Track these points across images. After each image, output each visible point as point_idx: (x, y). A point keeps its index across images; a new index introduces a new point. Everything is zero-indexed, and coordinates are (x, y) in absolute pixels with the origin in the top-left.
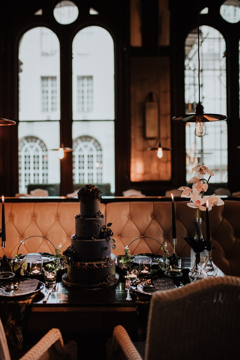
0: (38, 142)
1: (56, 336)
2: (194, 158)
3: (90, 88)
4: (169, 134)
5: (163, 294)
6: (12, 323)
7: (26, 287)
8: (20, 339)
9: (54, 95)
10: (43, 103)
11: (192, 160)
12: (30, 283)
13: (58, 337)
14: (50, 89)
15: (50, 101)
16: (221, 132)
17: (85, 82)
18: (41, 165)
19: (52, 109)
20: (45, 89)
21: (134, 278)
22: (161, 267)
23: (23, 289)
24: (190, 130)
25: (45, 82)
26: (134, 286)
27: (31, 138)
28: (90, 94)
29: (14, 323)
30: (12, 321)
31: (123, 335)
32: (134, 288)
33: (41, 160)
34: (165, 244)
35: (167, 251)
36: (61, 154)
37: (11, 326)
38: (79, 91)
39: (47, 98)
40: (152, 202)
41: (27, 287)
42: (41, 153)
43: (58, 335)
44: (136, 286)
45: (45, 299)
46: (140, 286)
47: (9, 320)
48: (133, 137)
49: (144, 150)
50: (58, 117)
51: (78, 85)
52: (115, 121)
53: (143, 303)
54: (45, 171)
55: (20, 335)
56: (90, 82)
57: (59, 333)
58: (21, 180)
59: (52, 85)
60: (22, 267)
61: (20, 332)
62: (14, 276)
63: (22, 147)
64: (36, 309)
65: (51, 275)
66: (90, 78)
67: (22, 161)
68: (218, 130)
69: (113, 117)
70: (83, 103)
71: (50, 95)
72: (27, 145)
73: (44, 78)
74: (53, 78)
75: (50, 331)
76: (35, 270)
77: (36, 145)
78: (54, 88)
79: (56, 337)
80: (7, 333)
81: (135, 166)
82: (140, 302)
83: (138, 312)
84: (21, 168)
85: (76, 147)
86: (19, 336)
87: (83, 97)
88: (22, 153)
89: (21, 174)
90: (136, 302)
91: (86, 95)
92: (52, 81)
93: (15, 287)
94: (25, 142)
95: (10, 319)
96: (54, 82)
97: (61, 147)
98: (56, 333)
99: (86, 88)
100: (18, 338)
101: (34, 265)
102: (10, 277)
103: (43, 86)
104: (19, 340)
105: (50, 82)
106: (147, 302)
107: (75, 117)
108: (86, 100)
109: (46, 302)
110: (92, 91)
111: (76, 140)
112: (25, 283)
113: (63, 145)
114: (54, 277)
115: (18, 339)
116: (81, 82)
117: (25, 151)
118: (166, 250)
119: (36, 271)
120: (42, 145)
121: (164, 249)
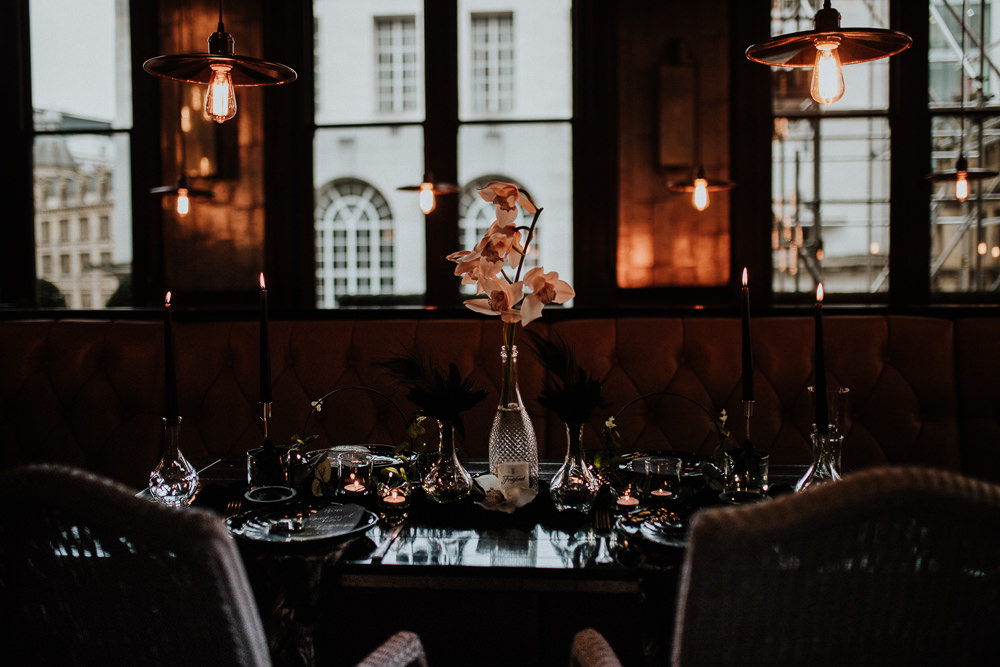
0: (368, 194)
1: (408, 650)
2: (793, 230)
3: (505, 46)
4: (725, 158)
5: (726, 517)
6: (288, 614)
7: (328, 523)
8: (309, 660)
9: (410, 67)
10: (381, 90)
11: (787, 235)
12: (340, 514)
13: (415, 654)
14: (397, 50)
15: (398, 82)
16: (872, 156)
17: (493, 29)
18: (375, 257)
19: (405, 104)
20: (386, 50)
21: (632, 507)
22: (710, 481)
23: (318, 528)
24: (782, 151)
25: (385, 33)
26: (632, 525)
27: (349, 185)
28: (506, 64)
29: (292, 616)
30: (285, 611)
31: (601, 653)
32: (632, 530)
33: (375, 242)
34: (722, 415)
35: (728, 435)
36: (427, 199)
37: (283, 624)
38: (475, 55)
39: (392, 90)
40: (680, 320)
41: (331, 523)
42: (375, 225)
43: (414, 650)
44: (637, 525)
45: (378, 553)
46: (648, 525)
47: (279, 606)
48: (623, 164)
49: (653, 202)
50: (420, 114)
51: (474, 38)
52: (574, 121)
53: (658, 568)
54: (387, 273)
55: (310, 650)
56: (505, 29)
57: (417, 643)
58: (323, 296)
59: (404, 42)
60: (317, 475)
61: (308, 639)
62: (294, 497)
63: (325, 210)
64: (352, 581)
65: (395, 495)
66: (506, 17)
67: (326, 245)
68: (862, 149)
69: (566, 112)
70: (487, 87)
71: (398, 67)
72: (340, 203)
73: (382, 22)
74: (406, 21)
75: (394, 638)
76: (352, 482)
77: (363, 203)
78: (409, 50)
79: (408, 655)
80: (273, 643)
81: (630, 246)
82: (650, 567)
83: (644, 595)
84: (322, 265)
85: (468, 208)
86: (307, 650)
87: (487, 72)
88: (325, 224)
89: (323, 280)
90: (639, 566)
91: (494, 64)
92: (403, 28)
93: (296, 525)
94: (334, 195)
95: (282, 603)
96: (409, 33)
97: (426, 180)
98: (409, 642)
99: (493, 47)
100: (302, 655)
101: (347, 471)
102: (284, 498)
103: (379, 41)
104: (305, 660)
105: (397, 32)
106: (669, 568)
107: (465, 114)
108: (494, 80)
109: (380, 559)
110: (512, 54)
111: (468, 189)
112: (325, 515)
113: (431, 175)
114: (403, 499)
115: (302, 659)
116: (481, 30)
117: (335, 220)
118: (723, 432)
119: (356, 487)
120: (379, 202)
121: (717, 427)
